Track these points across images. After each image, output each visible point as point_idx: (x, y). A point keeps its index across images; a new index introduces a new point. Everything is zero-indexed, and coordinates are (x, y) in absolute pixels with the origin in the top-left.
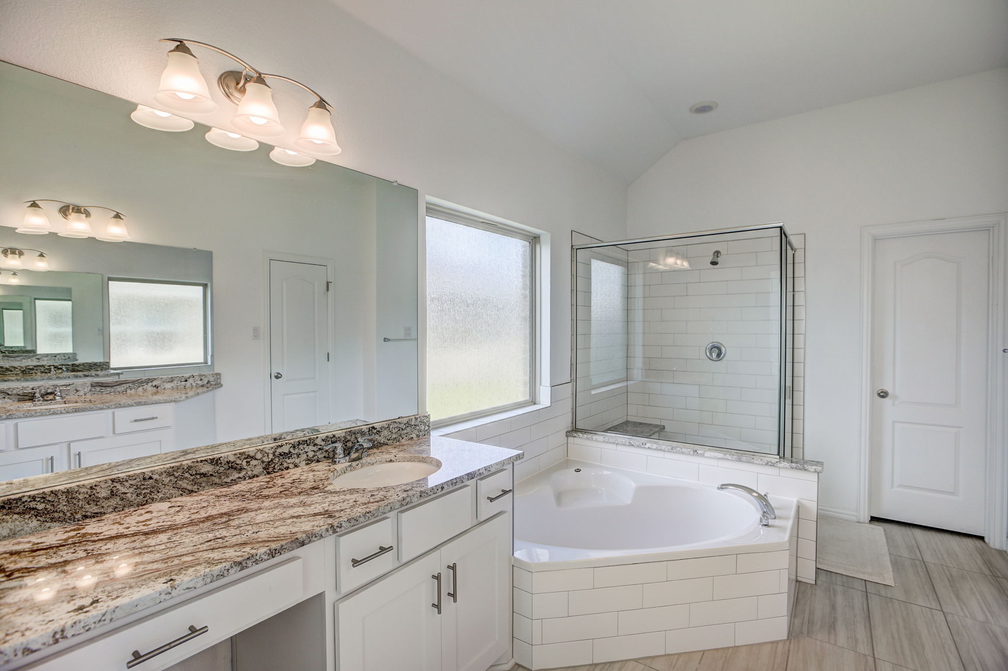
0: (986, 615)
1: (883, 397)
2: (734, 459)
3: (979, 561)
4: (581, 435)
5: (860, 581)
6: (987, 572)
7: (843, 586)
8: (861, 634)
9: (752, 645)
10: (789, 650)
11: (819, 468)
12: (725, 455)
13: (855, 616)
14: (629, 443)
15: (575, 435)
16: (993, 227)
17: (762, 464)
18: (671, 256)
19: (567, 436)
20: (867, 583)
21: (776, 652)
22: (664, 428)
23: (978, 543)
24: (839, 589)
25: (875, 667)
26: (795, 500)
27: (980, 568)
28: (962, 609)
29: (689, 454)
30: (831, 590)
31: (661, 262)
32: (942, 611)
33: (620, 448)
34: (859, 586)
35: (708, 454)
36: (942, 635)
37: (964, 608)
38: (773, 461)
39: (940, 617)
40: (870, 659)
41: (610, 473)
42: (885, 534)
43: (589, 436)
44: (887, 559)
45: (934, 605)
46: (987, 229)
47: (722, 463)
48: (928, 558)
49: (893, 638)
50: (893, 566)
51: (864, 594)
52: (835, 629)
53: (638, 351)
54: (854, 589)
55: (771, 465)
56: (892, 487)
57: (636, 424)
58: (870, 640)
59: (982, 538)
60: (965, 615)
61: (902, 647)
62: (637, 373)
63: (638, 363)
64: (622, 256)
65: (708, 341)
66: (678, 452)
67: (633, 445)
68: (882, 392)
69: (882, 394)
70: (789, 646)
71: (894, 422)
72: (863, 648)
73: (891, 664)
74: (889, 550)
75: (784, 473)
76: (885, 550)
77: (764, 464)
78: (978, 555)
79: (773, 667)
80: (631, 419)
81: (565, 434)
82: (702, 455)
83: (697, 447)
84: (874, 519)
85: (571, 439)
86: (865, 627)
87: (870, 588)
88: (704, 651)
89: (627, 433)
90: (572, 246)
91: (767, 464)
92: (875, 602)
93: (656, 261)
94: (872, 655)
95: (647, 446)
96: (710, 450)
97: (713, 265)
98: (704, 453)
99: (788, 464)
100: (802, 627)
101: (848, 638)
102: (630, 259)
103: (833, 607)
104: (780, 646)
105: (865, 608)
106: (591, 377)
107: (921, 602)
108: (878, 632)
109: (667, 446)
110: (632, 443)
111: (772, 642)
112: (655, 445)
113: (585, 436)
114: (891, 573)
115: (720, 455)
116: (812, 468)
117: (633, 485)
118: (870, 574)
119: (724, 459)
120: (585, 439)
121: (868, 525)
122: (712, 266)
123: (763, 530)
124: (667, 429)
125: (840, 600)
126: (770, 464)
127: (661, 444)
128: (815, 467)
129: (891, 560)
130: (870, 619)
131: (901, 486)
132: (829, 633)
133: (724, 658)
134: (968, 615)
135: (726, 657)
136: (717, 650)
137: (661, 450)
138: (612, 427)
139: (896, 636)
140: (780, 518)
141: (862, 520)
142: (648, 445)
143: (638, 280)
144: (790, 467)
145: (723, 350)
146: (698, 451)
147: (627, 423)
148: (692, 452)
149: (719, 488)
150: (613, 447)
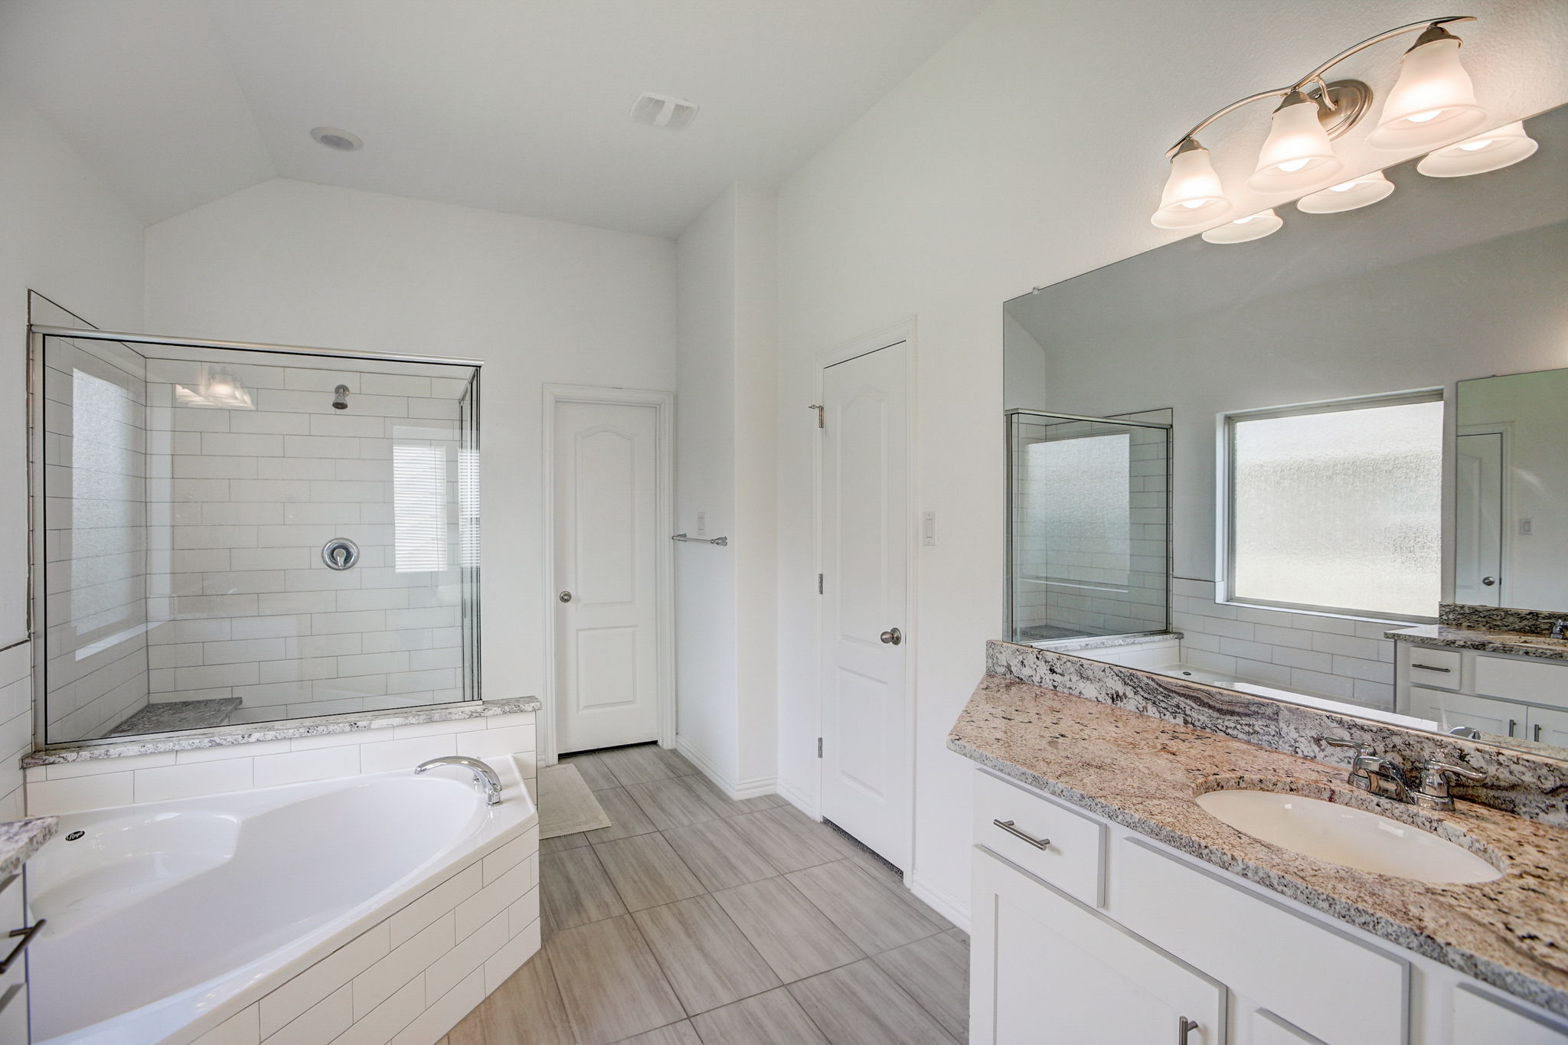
0: (689, 819)
1: (567, 601)
2: (421, 721)
3: (662, 766)
4: (71, 756)
5: (579, 835)
6: (672, 776)
7: (566, 850)
8: (608, 896)
9: (505, 983)
10: (549, 960)
11: (536, 705)
12: (407, 718)
13: (593, 879)
14: (210, 741)
15: (52, 759)
16: (660, 405)
17: (464, 718)
18: (224, 382)
19: (23, 768)
20: (587, 834)
21: (536, 971)
22: (240, 701)
23: (653, 748)
24: (564, 855)
25: (635, 922)
26: (509, 757)
27: (666, 773)
28: (671, 821)
29: (343, 732)
30: (557, 860)
31: (202, 389)
32: (658, 831)
33: (183, 758)
34: (581, 842)
35: (376, 724)
36: (668, 855)
37: (672, 819)
38: (479, 710)
39: (658, 837)
40: (627, 917)
41: (177, 814)
42: (579, 771)
43: (97, 752)
44: (592, 797)
45: (651, 829)
46: (656, 407)
47: (400, 733)
48: (625, 781)
49: (635, 882)
50: (601, 805)
51: (590, 848)
52: (581, 905)
53: (161, 561)
54: (578, 848)
55: (476, 717)
56: (578, 711)
57: (173, 707)
58: (617, 897)
59: (655, 743)
60: (676, 826)
61: (646, 887)
62: (160, 607)
63: (161, 584)
64: (135, 367)
65: (326, 538)
66: (322, 735)
67: (220, 745)
68: (565, 595)
69: (566, 598)
70: (547, 956)
71: (578, 630)
72: (617, 910)
73: (646, 911)
74: (590, 788)
75: (493, 723)
76: (586, 790)
77: (467, 717)
78: (659, 762)
79: (543, 993)
80: (155, 699)
81: (17, 764)
82: (367, 728)
83: (352, 718)
84: (563, 757)
85: (36, 773)
86: (608, 885)
87: (593, 839)
88: (448, 1035)
89: (165, 727)
90: (30, 326)
91: (470, 716)
92: (602, 850)
93: (193, 386)
94: (627, 912)
95: (253, 739)
96: (376, 717)
97: (338, 408)
98: (370, 724)
99: (500, 709)
100: (549, 924)
101: (598, 907)
102: (150, 377)
103: (569, 880)
104: (538, 962)
105: (598, 863)
106: (73, 624)
107: (640, 830)
108: (621, 883)
109: (298, 728)
110: (218, 741)
111: (527, 963)
112: (271, 733)
113: (85, 754)
114: (603, 812)
115: (397, 721)
116: (529, 707)
117: (233, 819)
118: (586, 823)
119: (406, 725)
120: (86, 760)
121: (558, 766)
122: (334, 410)
123: (492, 812)
124: (246, 703)
125: (571, 868)
126: (474, 714)
127: (280, 727)
128: (533, 704)
129: (597, 798)
130: (607, 874)
131: (587, 707)
132: (579, 913)
133: (479, 1025)
134: (678, 825)
135: (481, 1021)
136: (465, 1019)
137: (285, 738)
138: (122, 724)
139: (636, 878)
140: (508, 786)
141: (550, 764)
142: (256, 736)
143: (161, 418)
144: (501, 712)
145: (354, 550)
146: (358, 724)
147: (150, 708)
148: (348, 728)
149: (417, 773)
150: (170, 759)
